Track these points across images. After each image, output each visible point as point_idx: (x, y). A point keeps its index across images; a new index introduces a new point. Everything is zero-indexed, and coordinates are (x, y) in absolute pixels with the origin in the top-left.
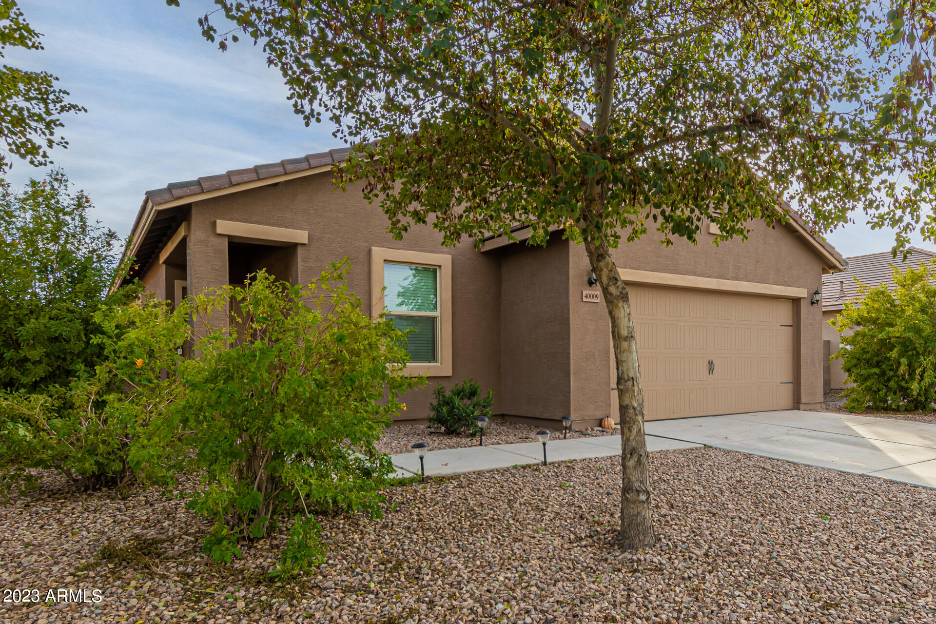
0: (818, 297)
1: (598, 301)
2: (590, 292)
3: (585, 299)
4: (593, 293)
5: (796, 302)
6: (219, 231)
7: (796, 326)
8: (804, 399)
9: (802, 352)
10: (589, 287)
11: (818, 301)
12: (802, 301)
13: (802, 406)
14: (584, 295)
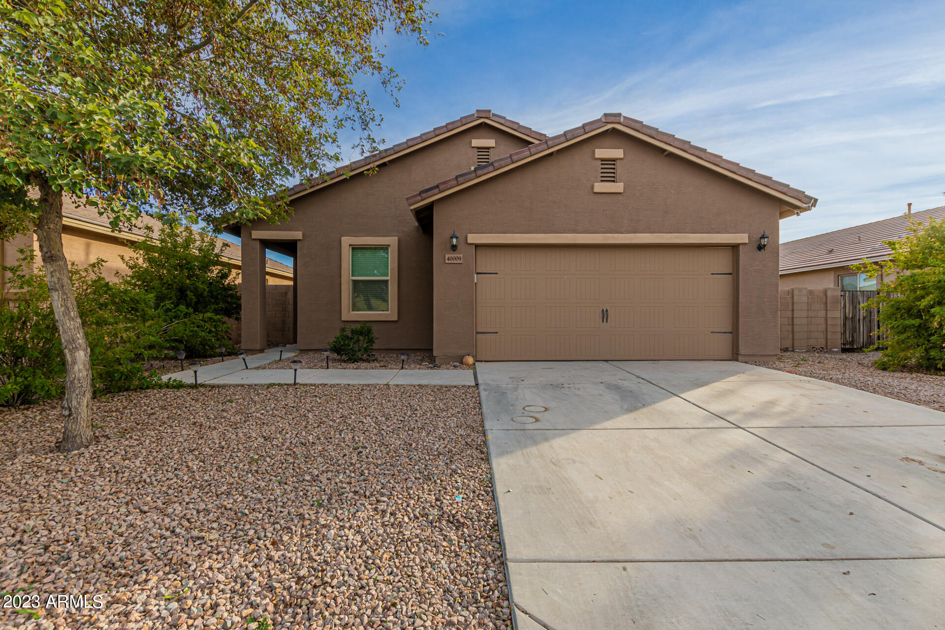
0: (764, 241)
1: (461, 262)
2: (453, 256)
3: (447, 261)
4: (456, 256)
5: (734, 248)
6: (253, 237)
7: (735, 273)
8: (742, 350)
9: (741, 300)
10: (452, 252)
11: (765, 246)
12: (741, 247)
13: (740, 358)
14: (446, 257)
